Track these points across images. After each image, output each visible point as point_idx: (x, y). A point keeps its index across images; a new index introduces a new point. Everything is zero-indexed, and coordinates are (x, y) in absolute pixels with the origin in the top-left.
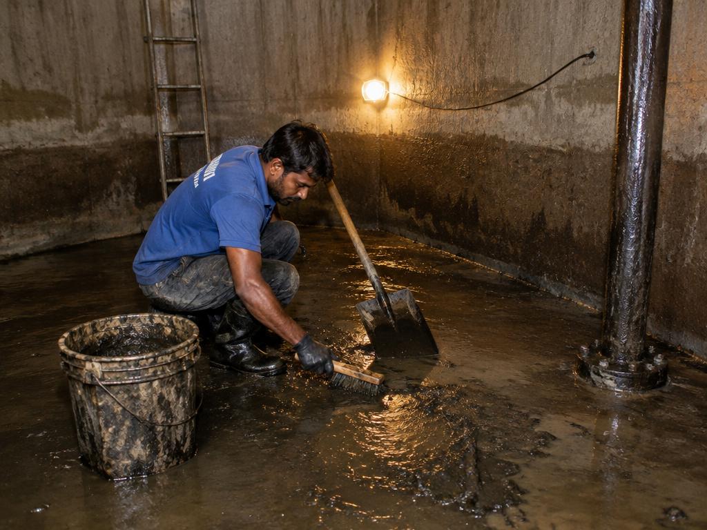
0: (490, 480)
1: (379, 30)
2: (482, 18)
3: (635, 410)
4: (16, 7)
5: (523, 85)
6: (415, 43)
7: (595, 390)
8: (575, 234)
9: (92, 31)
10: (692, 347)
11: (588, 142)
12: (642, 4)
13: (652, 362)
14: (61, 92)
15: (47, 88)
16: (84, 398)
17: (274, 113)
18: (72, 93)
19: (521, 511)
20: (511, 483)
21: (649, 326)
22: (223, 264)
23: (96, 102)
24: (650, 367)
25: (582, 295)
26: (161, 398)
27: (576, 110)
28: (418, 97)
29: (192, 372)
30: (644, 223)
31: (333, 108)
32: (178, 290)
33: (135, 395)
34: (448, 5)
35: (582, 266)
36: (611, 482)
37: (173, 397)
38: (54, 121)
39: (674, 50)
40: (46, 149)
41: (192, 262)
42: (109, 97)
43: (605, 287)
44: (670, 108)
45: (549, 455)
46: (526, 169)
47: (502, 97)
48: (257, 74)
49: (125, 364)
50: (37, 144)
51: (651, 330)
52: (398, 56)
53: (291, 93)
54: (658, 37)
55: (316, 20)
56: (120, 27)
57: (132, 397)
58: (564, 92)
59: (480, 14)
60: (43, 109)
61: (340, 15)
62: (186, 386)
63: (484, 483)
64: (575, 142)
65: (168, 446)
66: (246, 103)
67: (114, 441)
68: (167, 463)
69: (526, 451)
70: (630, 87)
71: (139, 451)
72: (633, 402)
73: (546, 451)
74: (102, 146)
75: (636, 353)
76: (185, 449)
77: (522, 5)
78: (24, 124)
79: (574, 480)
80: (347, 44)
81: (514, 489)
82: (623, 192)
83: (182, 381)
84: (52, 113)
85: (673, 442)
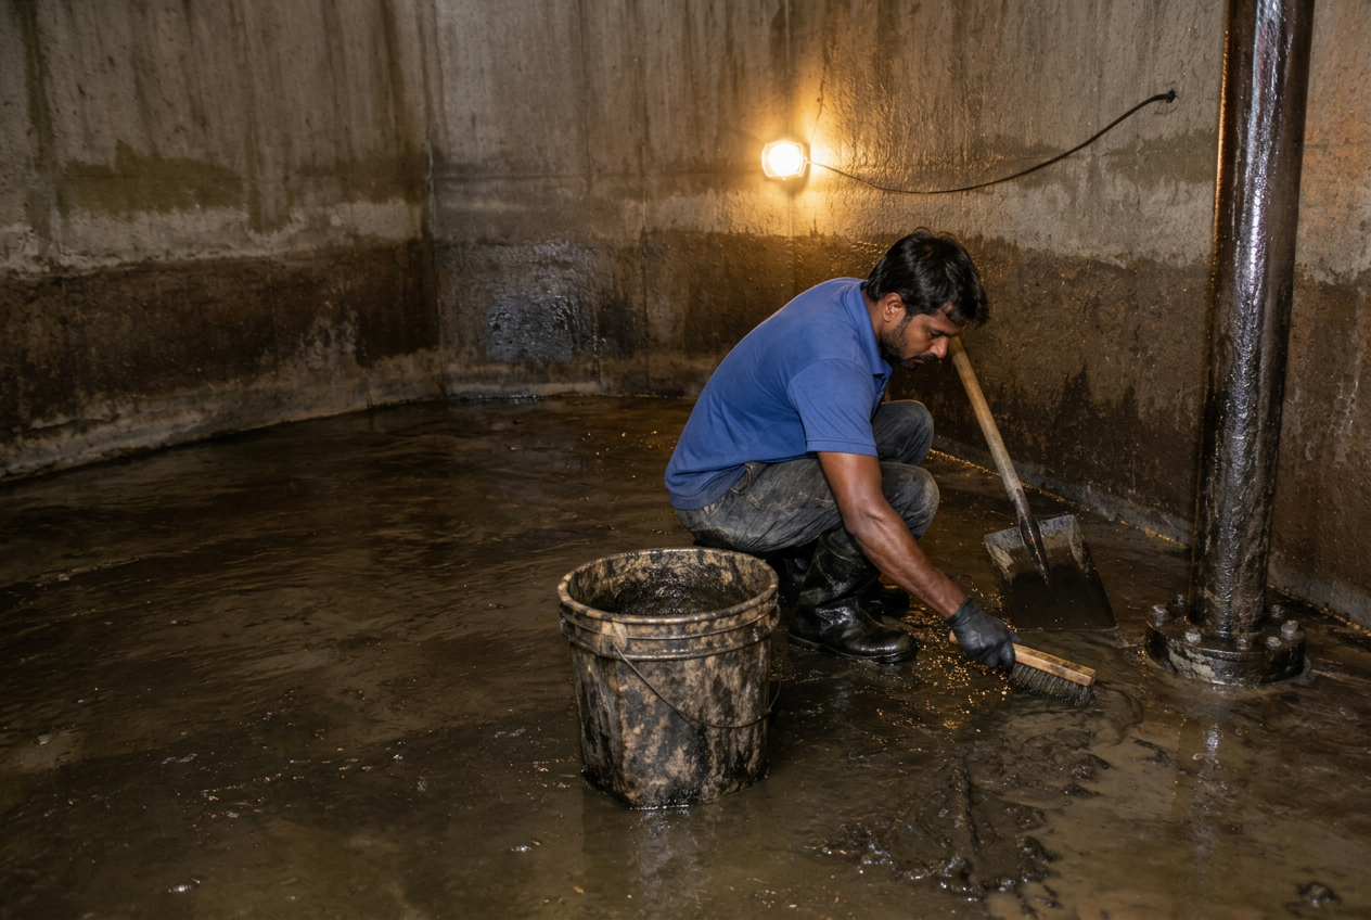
0: (995, 839)
1: (793, 53)
2: (976, 32)
3: (1247, 717)
4: (143, 12)
5: (1049, 149)
6: (858, 75)
7: (1177, 683)
8: (1141, 413)
9: (278, 54)
10: (1347, 607)
11: (1164, 248)
12: (1260, 5)
13: (1278, 634)
14: (224, 161)
15: (197, 154)
16: (597, 679)
17: (606, 199)
18: (244, 162)
19: (1047, 888)
20: (1031, 842)
21: (1272, 570)
22: (812, 473)
23: (287, 179)
24: (1273, 641)
25: (1154, 519)
26: (717, 683)
27: (1143, 193)
28: (860, 171)
29: (766, 646)
30: (1264, 392)
31: (711, 191)
32: (741, 516)
33: (677, 676)
34: (916, 9)
35: (1153, 468)
36: (1207, 839)
37: (736, 682)
38: (210, 212)
39: (1316, 87)
40: (198, 261)
41: (763, 470)
42: (309, 171)
43: (1195, 504)
44: (1310, 191)
45: (1097, 794)
46: (1055, 298)
47: (1011, 172)
48: (574, 131)
49: (663, 629)
50: (180, 254)
51: (1277, 578)
52: (825, 96)
53: (634, 162)
54: (1288, 66)
55: (680, 34)
56: (328, 45)
57: (673, 681)
58: (1124, 161)
59: (972, 23)
60: (191, 192)
61: (722, 25)
62: (755, 666)
63: (982, 842)
64: (1142, 250)
65: (725, 760)
66: (554, 182)
67: (642, 748)
68: (722, 787)
69: (1057, 788)
70: (1238, 153)
71: (680, 765)
72: (1244, 703)
73: (1090, 786)
74: (297, 257)
75: (1250, 617)
76: (750, 766)
77: (1048, 8)
78: (158, 218)
79: (1141, 837)
80: (735, 78)
81: (1036, 853)
82: (1226, 339)
83: (750, 659)
84: (207, 199)
85: (1314, 771)
